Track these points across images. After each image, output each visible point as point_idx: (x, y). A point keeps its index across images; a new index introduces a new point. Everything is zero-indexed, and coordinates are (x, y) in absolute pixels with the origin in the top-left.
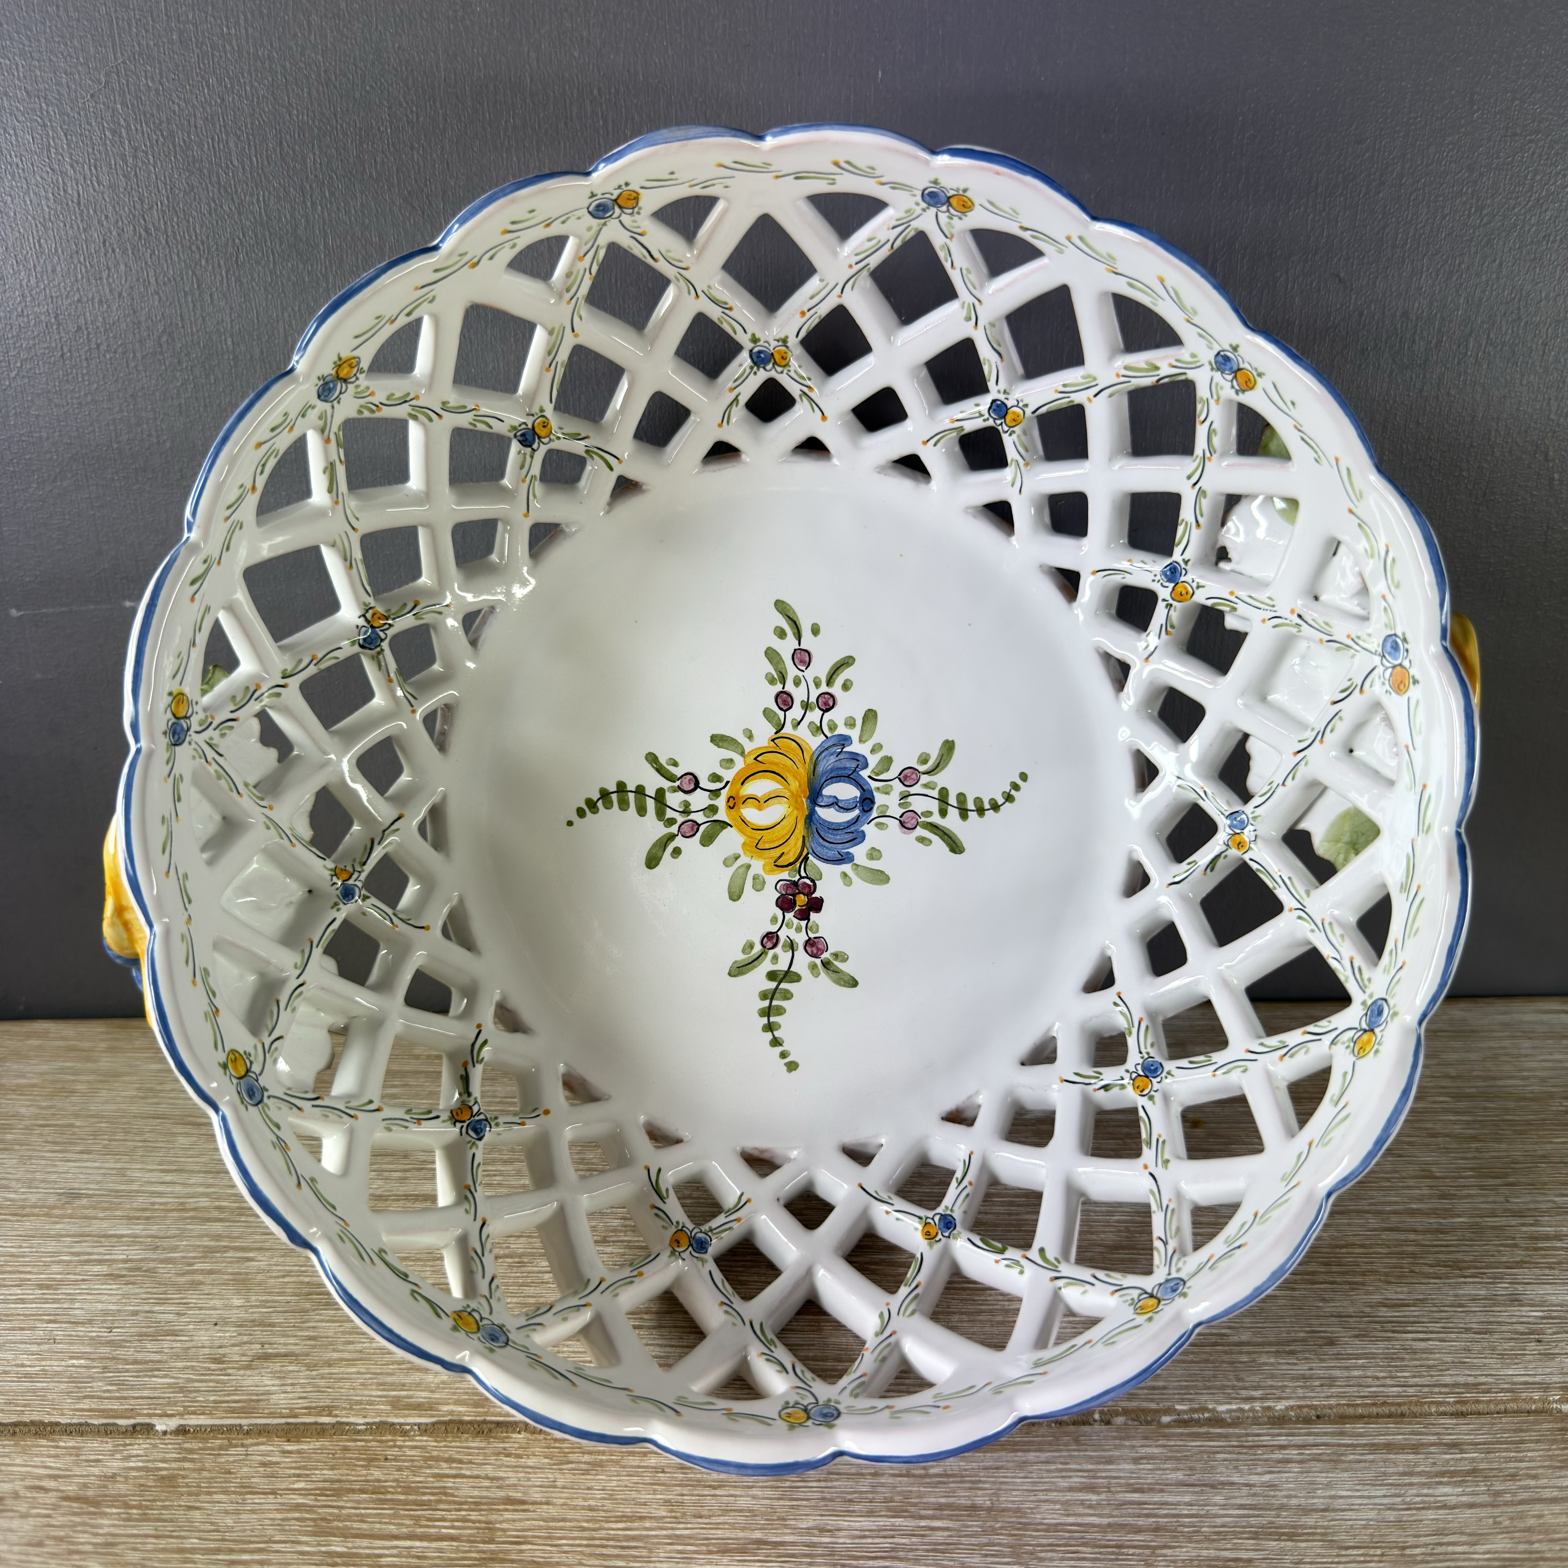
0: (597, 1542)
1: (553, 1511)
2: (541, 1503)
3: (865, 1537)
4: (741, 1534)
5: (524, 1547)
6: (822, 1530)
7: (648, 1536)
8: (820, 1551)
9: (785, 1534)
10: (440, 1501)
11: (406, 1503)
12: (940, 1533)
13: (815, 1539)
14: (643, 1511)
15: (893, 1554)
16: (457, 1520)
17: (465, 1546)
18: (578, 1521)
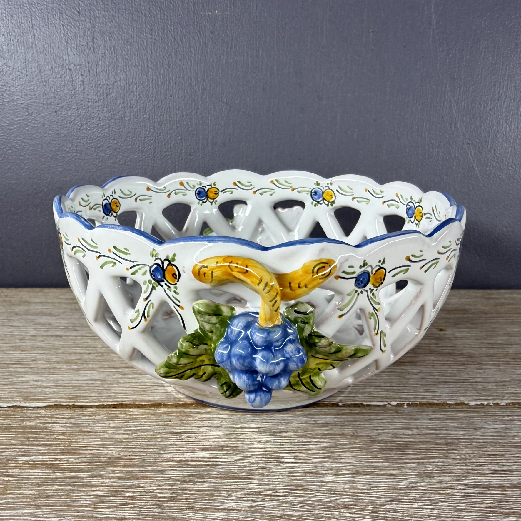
0: (131, 447)
1: (106, 435)
2: (100, 432)
3: (284, 445)
4: (212, 444)
5: (87, 448)
6: (259, 442)
7: (160, 444)
8: (258, 450)
9: (238, 444)
10: (43, 432)
11: (23, 432)
12: (325, 444)
13: (255, 446)
14: (158, 435)
15: (299, 451)
16: (51, 439)
17: (54, 448)
18: (120, 439)
